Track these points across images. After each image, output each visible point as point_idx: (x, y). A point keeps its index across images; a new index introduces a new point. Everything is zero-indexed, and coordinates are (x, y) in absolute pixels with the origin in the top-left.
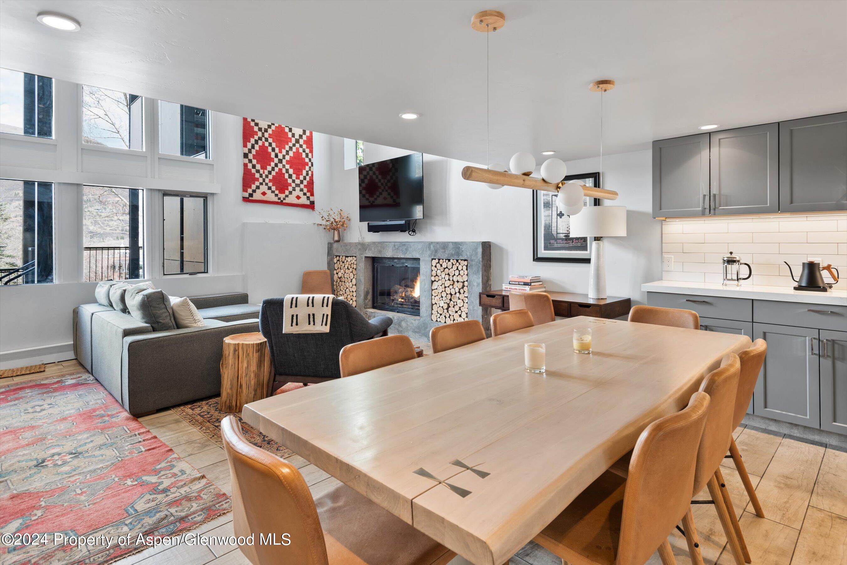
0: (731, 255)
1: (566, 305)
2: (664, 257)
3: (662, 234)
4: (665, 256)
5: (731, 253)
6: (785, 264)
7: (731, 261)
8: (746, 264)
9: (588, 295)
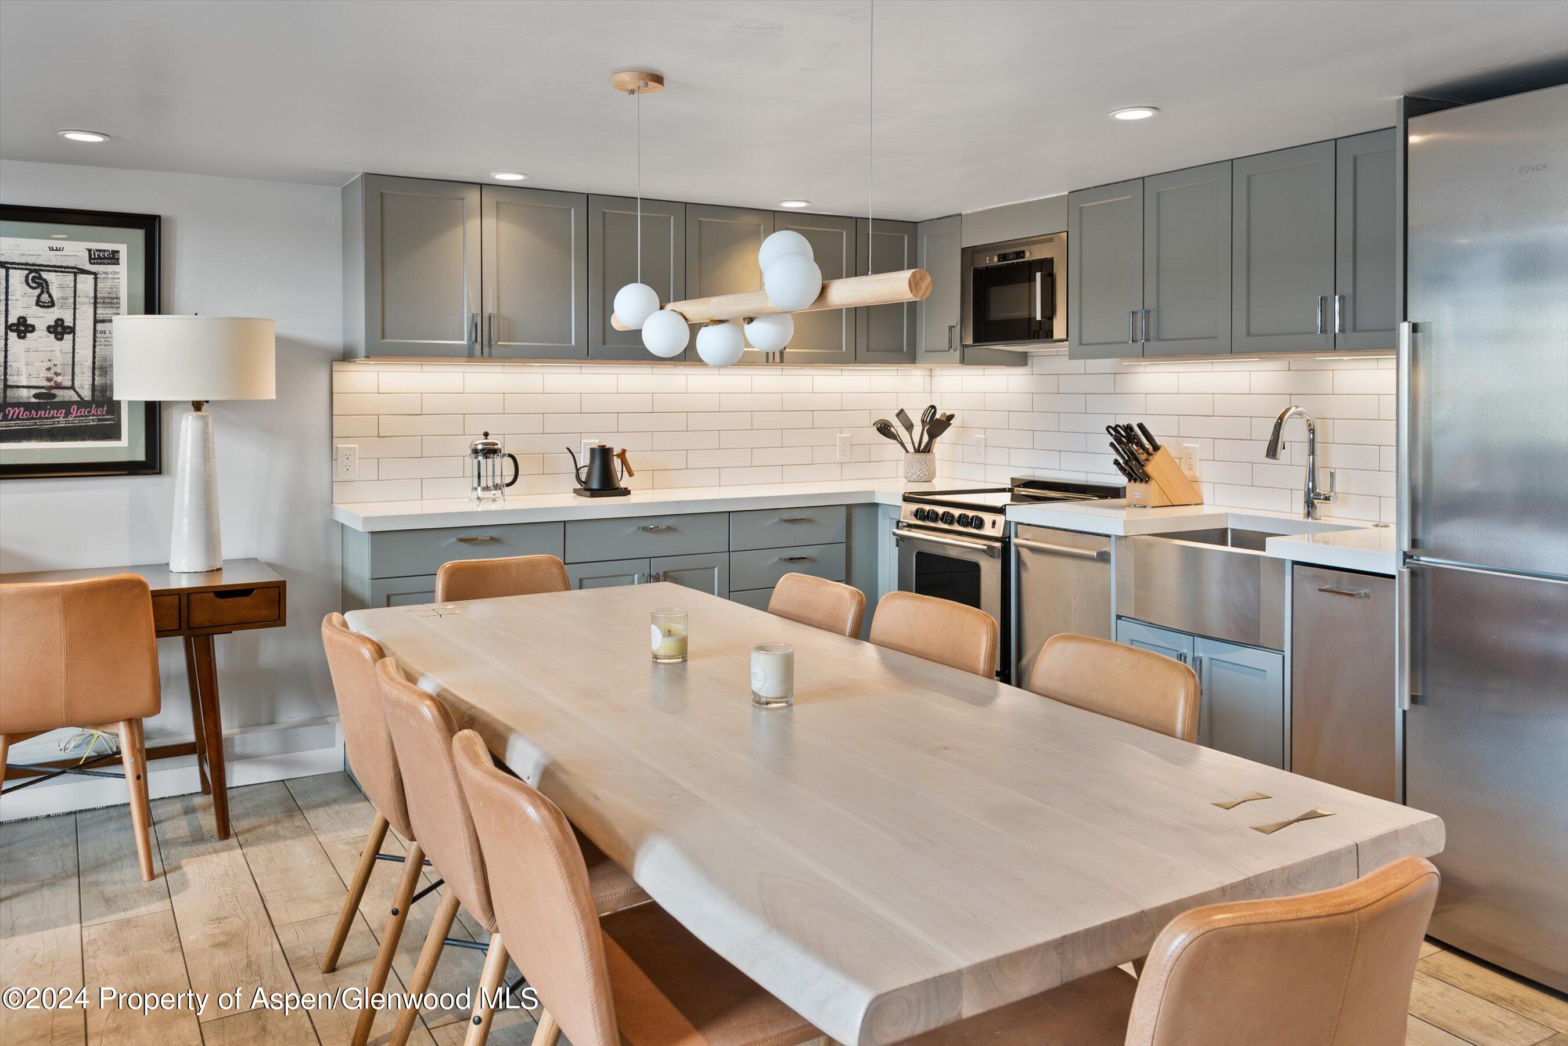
0: (486, 439)
1: (175, 600)
2: (337, 447)
3: (332, 393)
4: (339, 444)
5: (486, 435)
6: (568, 452)
7: (490, 451)
8: (510, 456)
9: (168, 564)
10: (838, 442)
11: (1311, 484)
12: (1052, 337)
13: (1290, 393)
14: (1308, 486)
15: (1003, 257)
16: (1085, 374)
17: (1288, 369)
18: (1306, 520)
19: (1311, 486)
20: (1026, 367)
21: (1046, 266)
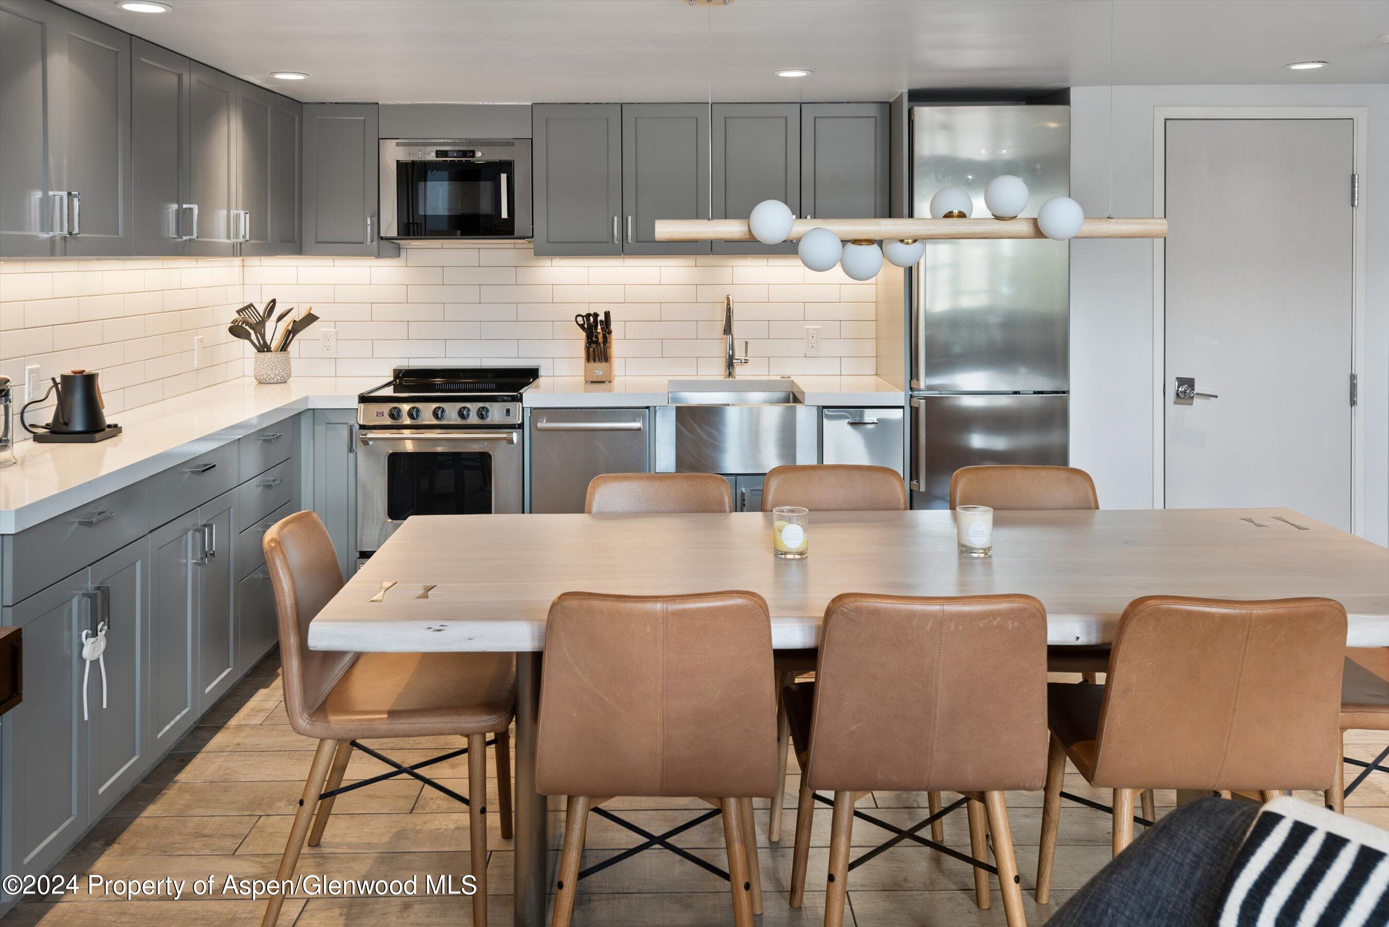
10: (196, 347)
11: (731, 351)
12: (513, 234)
13: (697, 283)
14: (729, 353)
15: (439, 154)
16: (479, 266)
17: (695, 265)
18: (728, 379)
19: (731, 354)
20: (398, 258)
21: (507, 166)
